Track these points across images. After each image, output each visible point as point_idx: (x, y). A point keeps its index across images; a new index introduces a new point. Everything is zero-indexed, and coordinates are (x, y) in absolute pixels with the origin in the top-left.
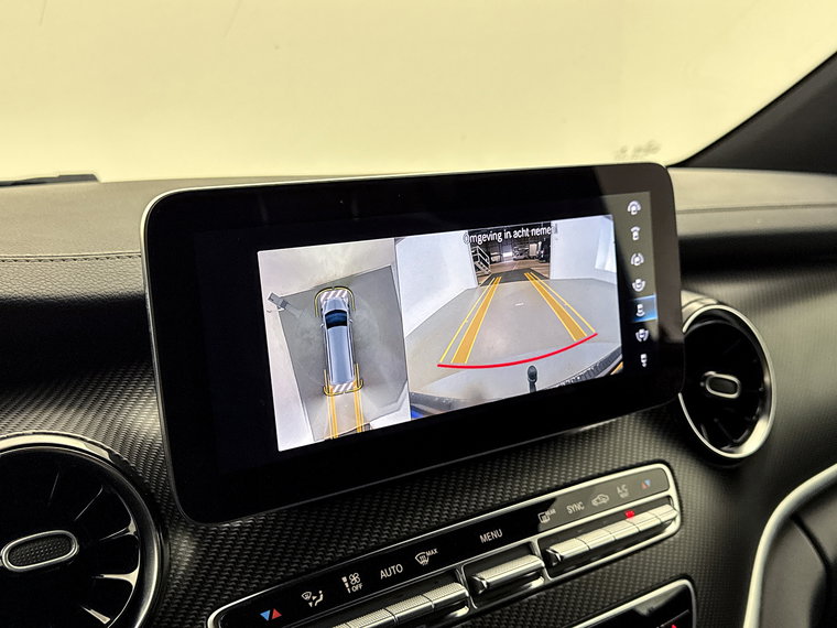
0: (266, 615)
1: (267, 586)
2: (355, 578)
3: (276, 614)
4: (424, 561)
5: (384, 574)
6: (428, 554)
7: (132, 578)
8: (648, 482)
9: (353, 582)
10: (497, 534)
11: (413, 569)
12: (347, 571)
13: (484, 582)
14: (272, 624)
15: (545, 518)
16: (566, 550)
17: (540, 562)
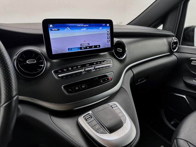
0: (59, 71)
1: (59, 68)
2: (70, 68)
3: (61, 71)
4: (79, 67)
5: (74, 68)
7: (43, 66)
8: (109, 61)
10: (88, 65)
11: (78, 68)
12: (69, 67)
13: (86, 70)
14: (60, 72)
15: (95, 64)
16: (97, 67)
17: (93, 68)
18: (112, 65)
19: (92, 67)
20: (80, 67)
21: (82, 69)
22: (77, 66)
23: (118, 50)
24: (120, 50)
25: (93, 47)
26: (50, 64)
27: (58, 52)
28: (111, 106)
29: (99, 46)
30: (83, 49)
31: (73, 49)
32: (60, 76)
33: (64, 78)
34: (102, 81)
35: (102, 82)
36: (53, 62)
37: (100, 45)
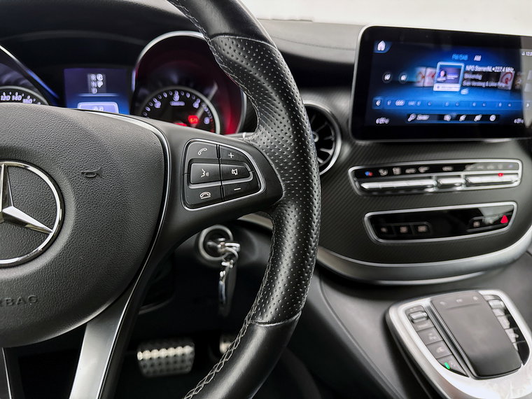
3: (370, 174)
4: (422, 171)
5: (407, 171)
6: (424, 169)
9: (397, 171)
10: (449, 169)
11: (418, 172)
12: (395, 167)
13: (442, 183)
14: (369, 177)
16: (473, 180)
17: (462, 181)
19: (460, 176)
20: (426, 172)
21: (431, 178)
22: (417, 167)
28: (488, 301)
32: (366, 186)
33: (375, 196)
34: (477, 224)
35: (476, 227)
36: (360, 146)
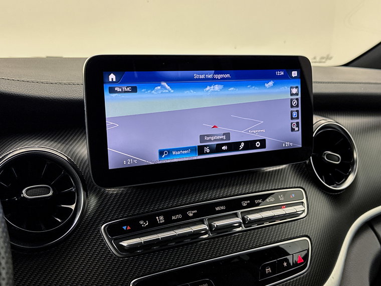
0: (125, 228)
1: (126, 217)
2: (161, 218)
3: (129, 228)
4: (191, 215)
5: (173, 218)
6: (193, 212)
7: (73, 207)
8: (293, 195)
9: (161, 219)
10: (222, 208)
12: (159, 215)
13: (215, 225)
14: (127, 231)
15: (244, 204)
16: (252, 217)
17: (239, 220)
18: (304, 211)
19: (236, 215)
20: (195, 216)
21: (202, 222)
22: (184, 212)
23: (329, 156)
24: (334, 157)
25: (243, 145)
26: (97, 203)
27: (127, 162)
29: (263, 143)
30: (207, 153)
31: (174, 153)
32: (125, 243)
33: (139, 255)
34: (268, 270)
35: (269, 274)
36: (107, 194)
37: (265, 140)
